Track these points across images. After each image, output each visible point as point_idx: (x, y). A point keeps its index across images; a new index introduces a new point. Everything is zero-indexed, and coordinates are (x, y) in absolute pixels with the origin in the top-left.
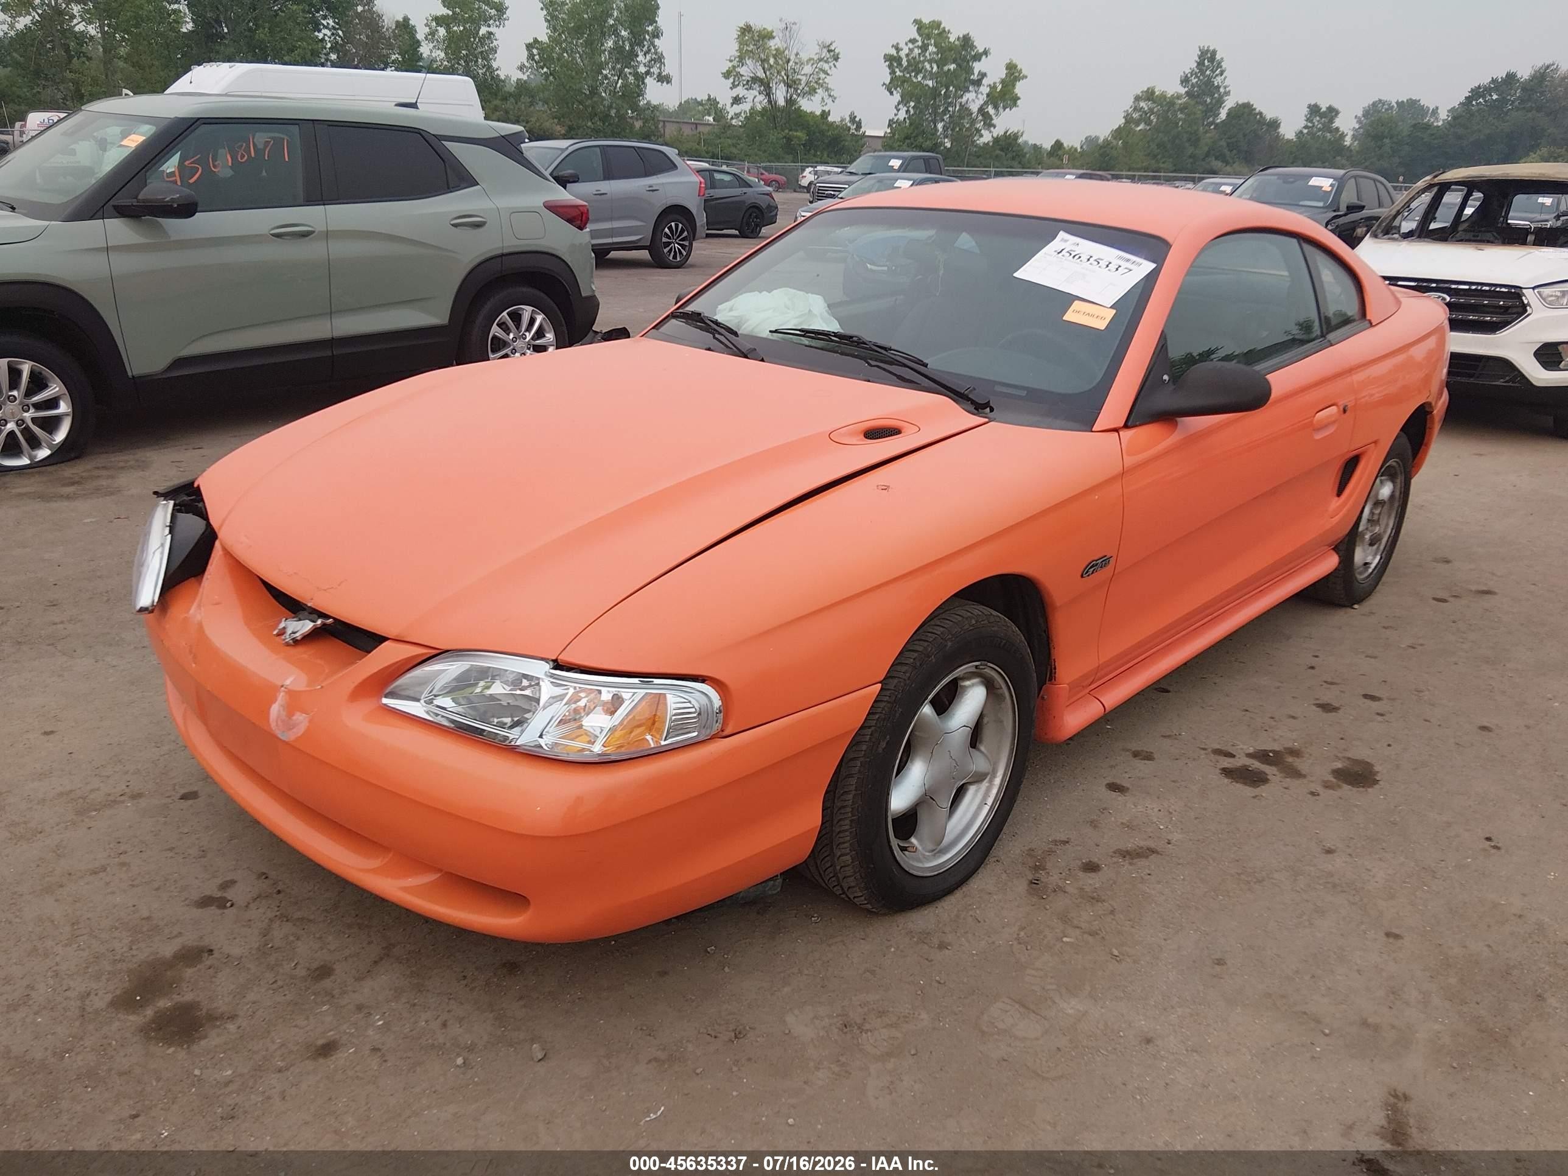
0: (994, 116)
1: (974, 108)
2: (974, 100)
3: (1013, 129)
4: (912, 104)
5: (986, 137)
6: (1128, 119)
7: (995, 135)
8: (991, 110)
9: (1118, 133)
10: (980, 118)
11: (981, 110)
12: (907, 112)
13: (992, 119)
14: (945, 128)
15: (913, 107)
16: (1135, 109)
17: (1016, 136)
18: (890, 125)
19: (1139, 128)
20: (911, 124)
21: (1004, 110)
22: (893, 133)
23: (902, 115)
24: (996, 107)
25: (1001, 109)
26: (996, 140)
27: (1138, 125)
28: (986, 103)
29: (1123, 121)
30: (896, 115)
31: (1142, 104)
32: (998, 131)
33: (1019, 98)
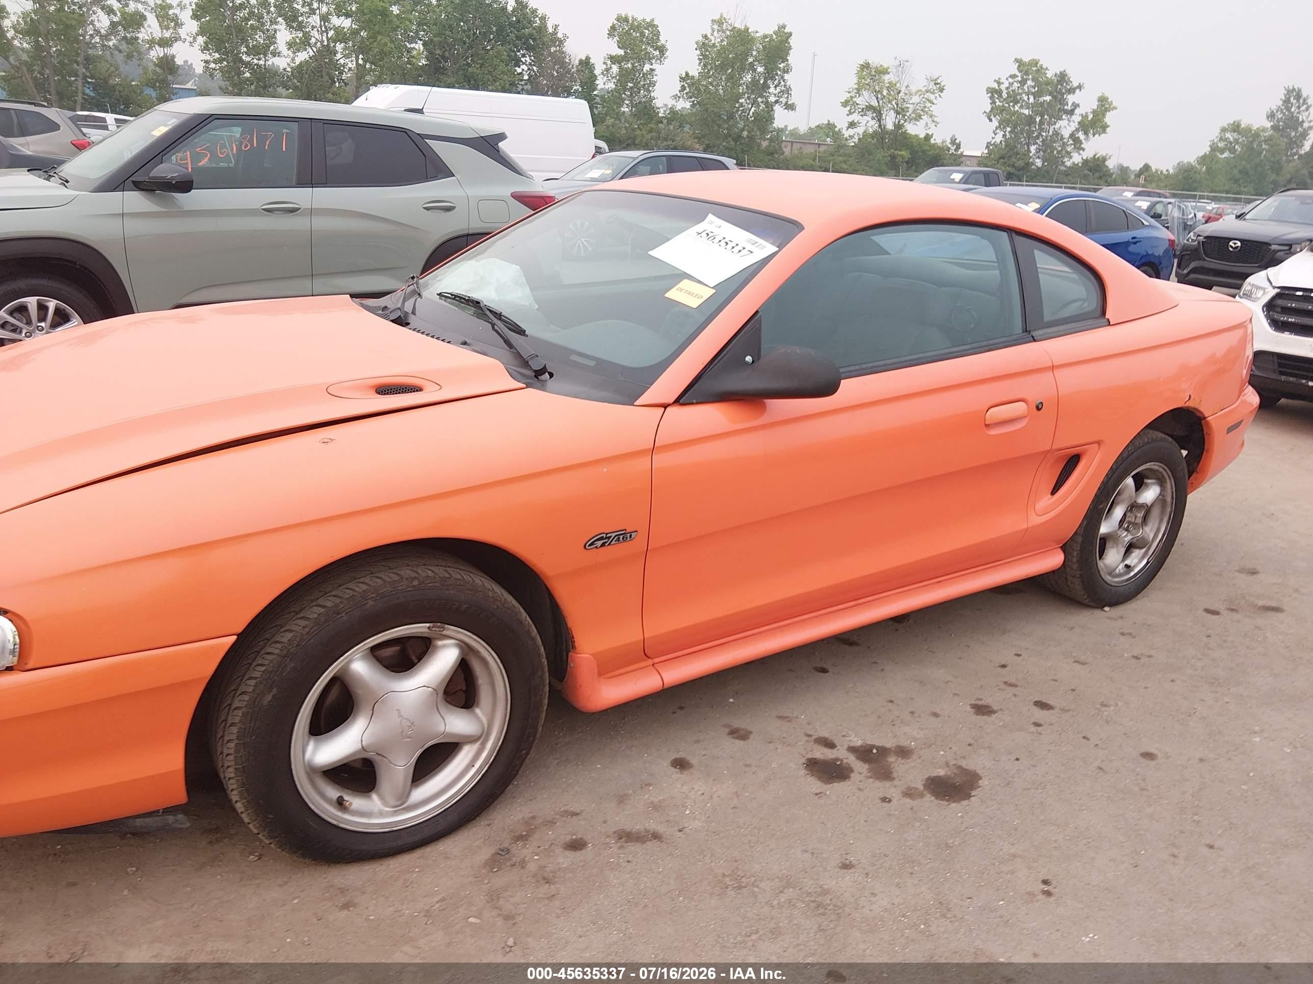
0: (1083, 141)
1: (1066, 133)
2: (1066, 127)
3: (1101, 153)
4: (1009, 129)
5: (1077, 158)
6: (1214, 148)
7: (1085, 158)
8: (1081, 135)
9: (1203, 160)
10: (1071, 142)
11: (1072, 136)
12: (1004, 136)
13: (1081, 143)
14: (1038, 151)
15: (1009, 132)
16: (1221, 139)
17: (1104, 159)
18: (987, 147)
19: (1224, 156)
20: (1006, 146)
21: (1094, 136)
22: (990, 153)
23: (999, 138)
24: (1086, 133)
25: (1091, 136)
26: (1086, 162)
27: (1222, 153)
28: (1077, 130)
29: (1209, 149)
30: (993, 138)
31: (1228, 135)
32: (1088, 154)
33: (1108, 126)
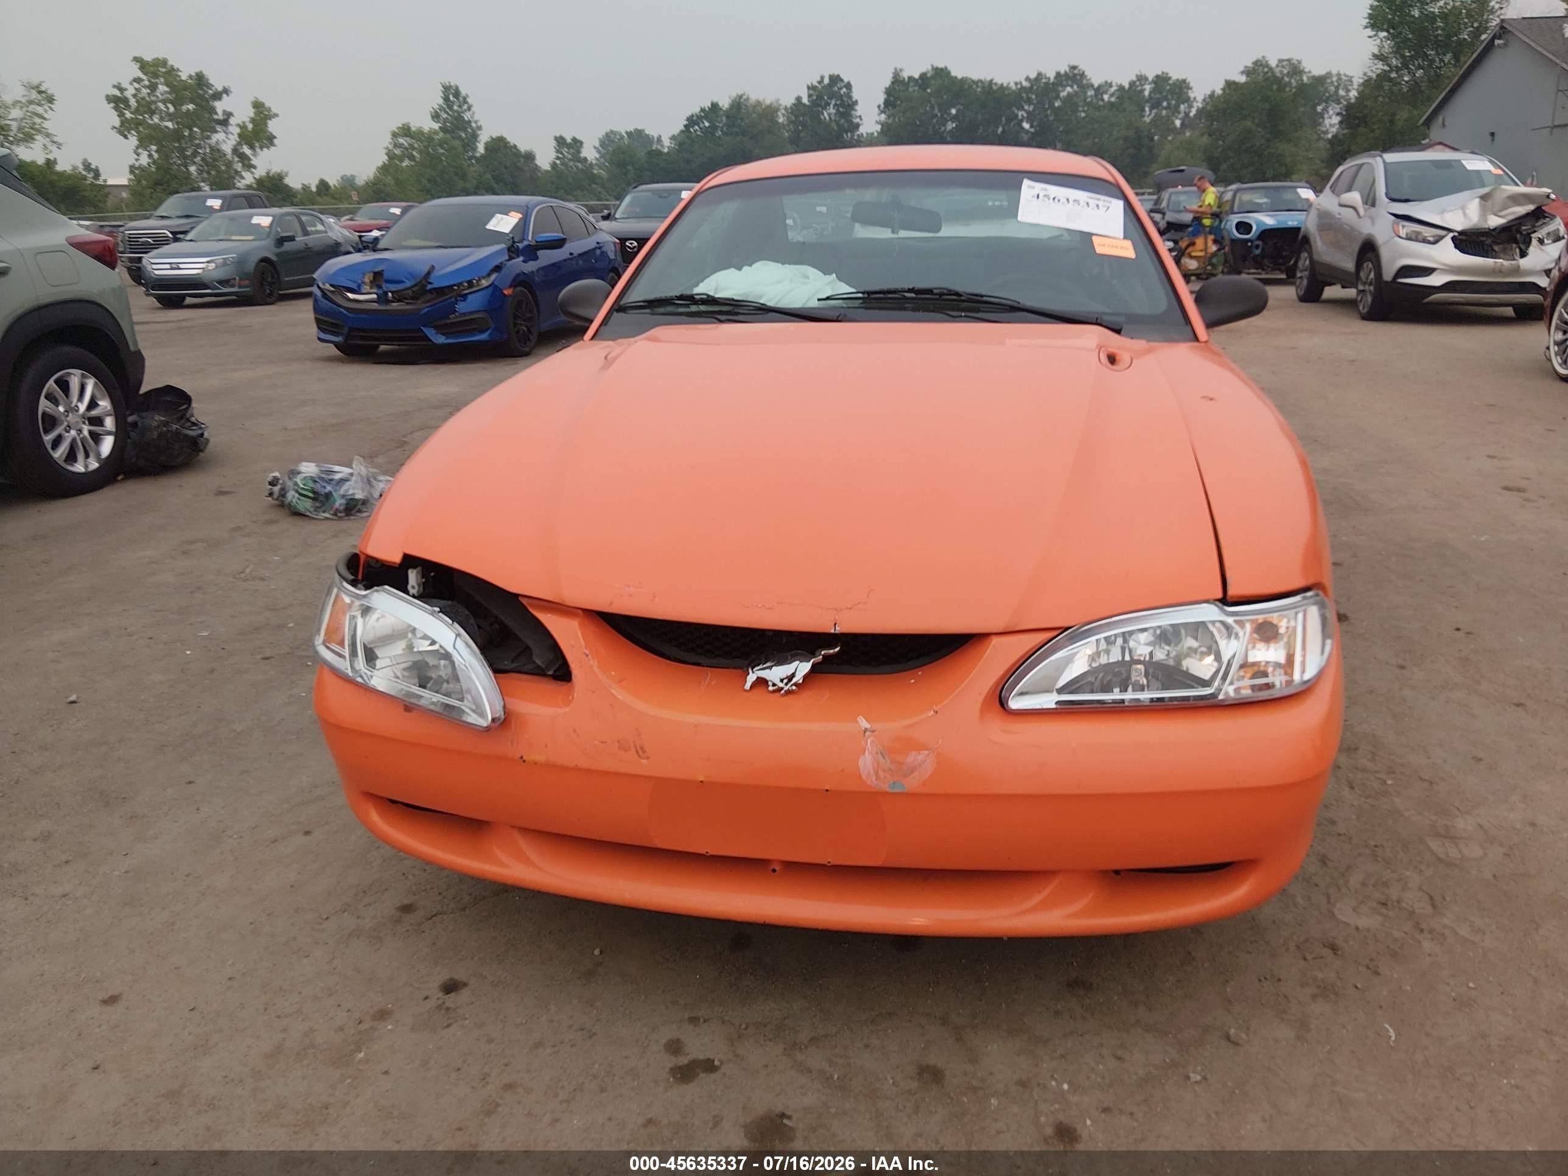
0: (252, 157)
1: (227, 148)
2: (226, 141)
3: (276, 169)
4: (154, 148)
5: (248, 178)
6: (391, 156)
7: (257, 177)
8: (246, 150)
9: (384, 169)
10: (236, 159)
11: (235, 151)
12: (150, 156)
13: (249, 159)
14: (200, 171)
15: (156, 151)
16: (396, 145)
17: (280, 177)
18: (132, 172)
19: (404, 164)
20: (158, 169)
21: (262, 150)
22: (138, 179)
23: (144, 160)
24: (252, 147)
25: (258, 150)
26: (260, 182)
27: (402, 161)
28: (239, 144)
29: (386, 157)
30: (137, 160)
31: (401, 140)
32: (260, 172)
33: (275, 137)
